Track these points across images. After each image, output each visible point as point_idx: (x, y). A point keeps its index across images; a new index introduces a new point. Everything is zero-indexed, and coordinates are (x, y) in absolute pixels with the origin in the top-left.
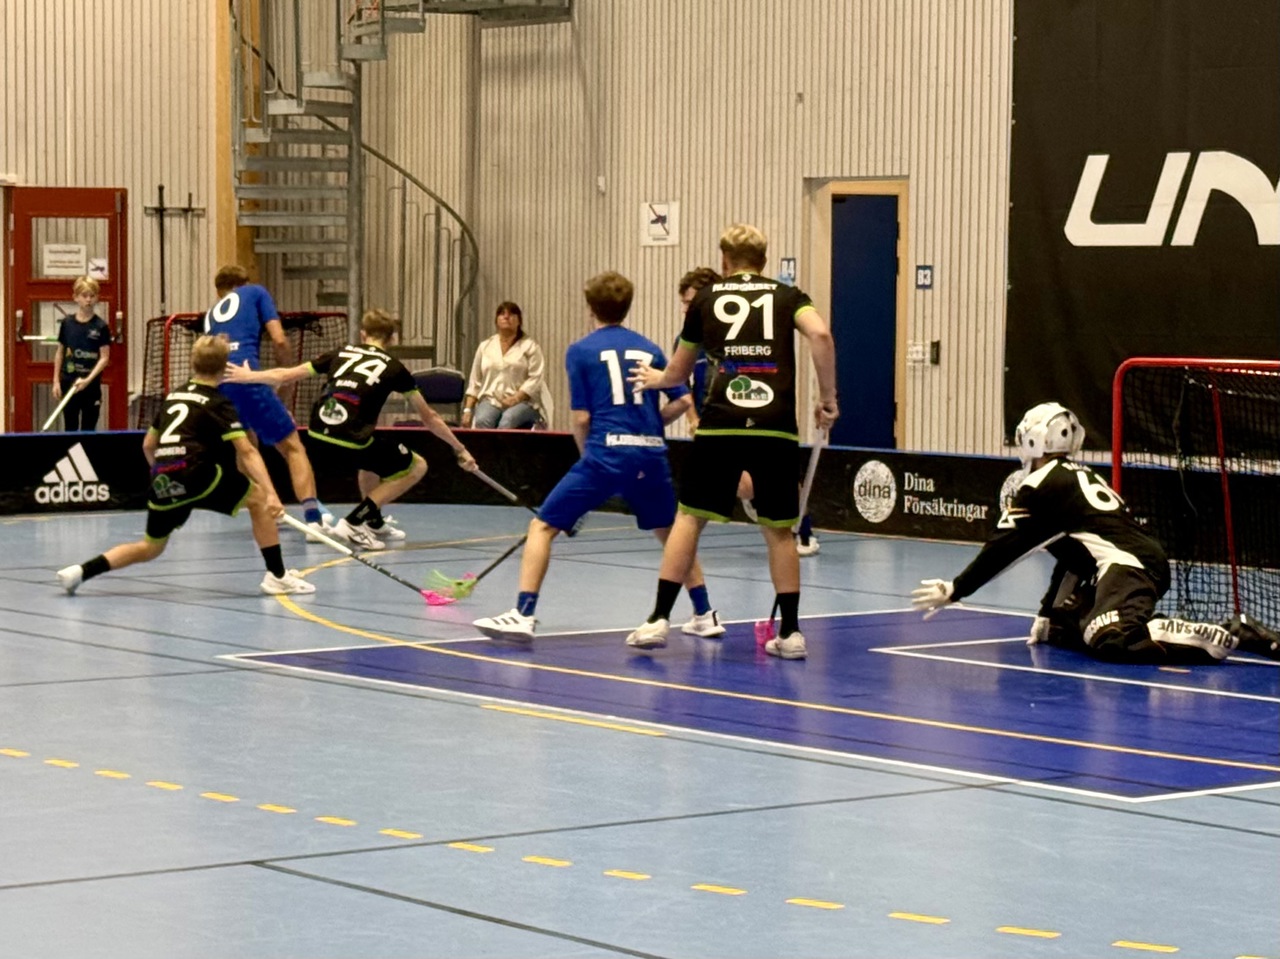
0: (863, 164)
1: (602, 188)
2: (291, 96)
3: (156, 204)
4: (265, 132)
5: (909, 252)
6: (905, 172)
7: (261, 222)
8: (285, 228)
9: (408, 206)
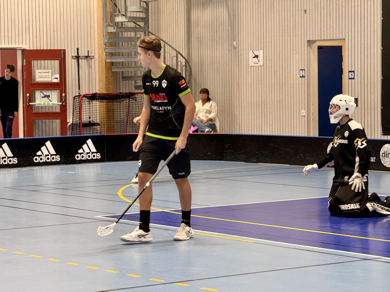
0: (329, 35)
1: (235, 46)
2: (123, 15)
3: (76, 55)
4: (114, 28)
5: (346, 66)
6: (344, 38)
7: (114, 61)
8: (122, 62)
9: (166, 53)
